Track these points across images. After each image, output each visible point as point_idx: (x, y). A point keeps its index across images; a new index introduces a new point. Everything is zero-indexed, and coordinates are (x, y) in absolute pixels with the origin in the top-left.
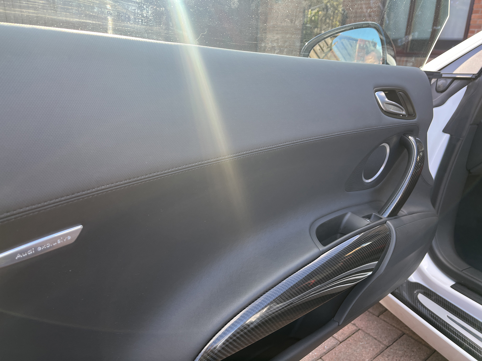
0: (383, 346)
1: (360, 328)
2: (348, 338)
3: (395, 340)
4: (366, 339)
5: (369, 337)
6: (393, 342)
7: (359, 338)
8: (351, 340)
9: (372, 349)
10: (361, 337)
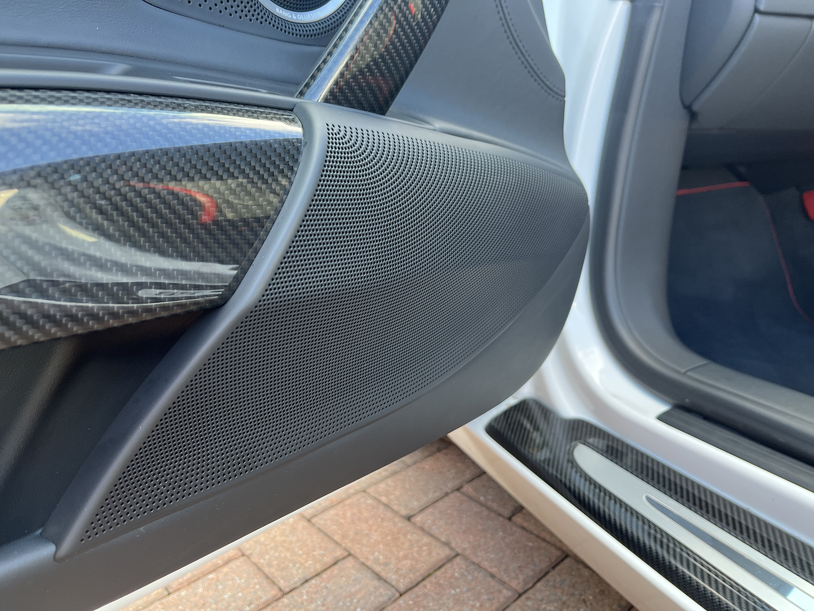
0: (509, 594)
1: (460, 551)
2: (423, 580)
3: (542, 574)
4: (470, 577)
5: (476, 573)
6: (535, 580)
7: (452, 576)
8: (428, 587)
9: (478, 605)
10: (456, 574)
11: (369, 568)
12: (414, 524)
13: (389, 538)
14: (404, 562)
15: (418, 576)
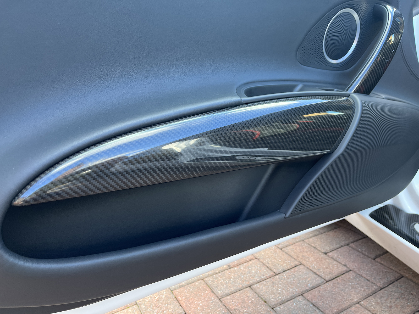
0: (377, 287)
1: (352, 269)
2: (336, 278)
3: (392, 282)
4: (358, 280)
5: (360, 278)
6: (388, 284)
7: (349, 278)
8: (339, 280)
9: (363, 290)
10: (351, 278)
11: (311, 270)
12: (328, 256)
13: (318, 260)
14: (327, 270)
15: (334, 276)
